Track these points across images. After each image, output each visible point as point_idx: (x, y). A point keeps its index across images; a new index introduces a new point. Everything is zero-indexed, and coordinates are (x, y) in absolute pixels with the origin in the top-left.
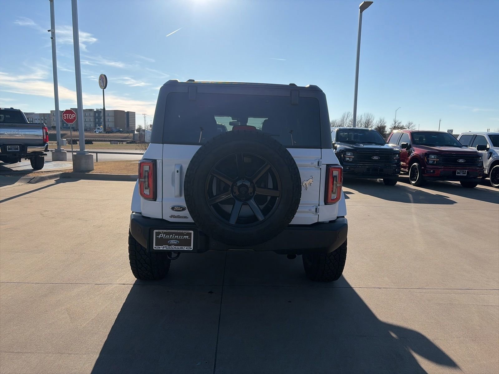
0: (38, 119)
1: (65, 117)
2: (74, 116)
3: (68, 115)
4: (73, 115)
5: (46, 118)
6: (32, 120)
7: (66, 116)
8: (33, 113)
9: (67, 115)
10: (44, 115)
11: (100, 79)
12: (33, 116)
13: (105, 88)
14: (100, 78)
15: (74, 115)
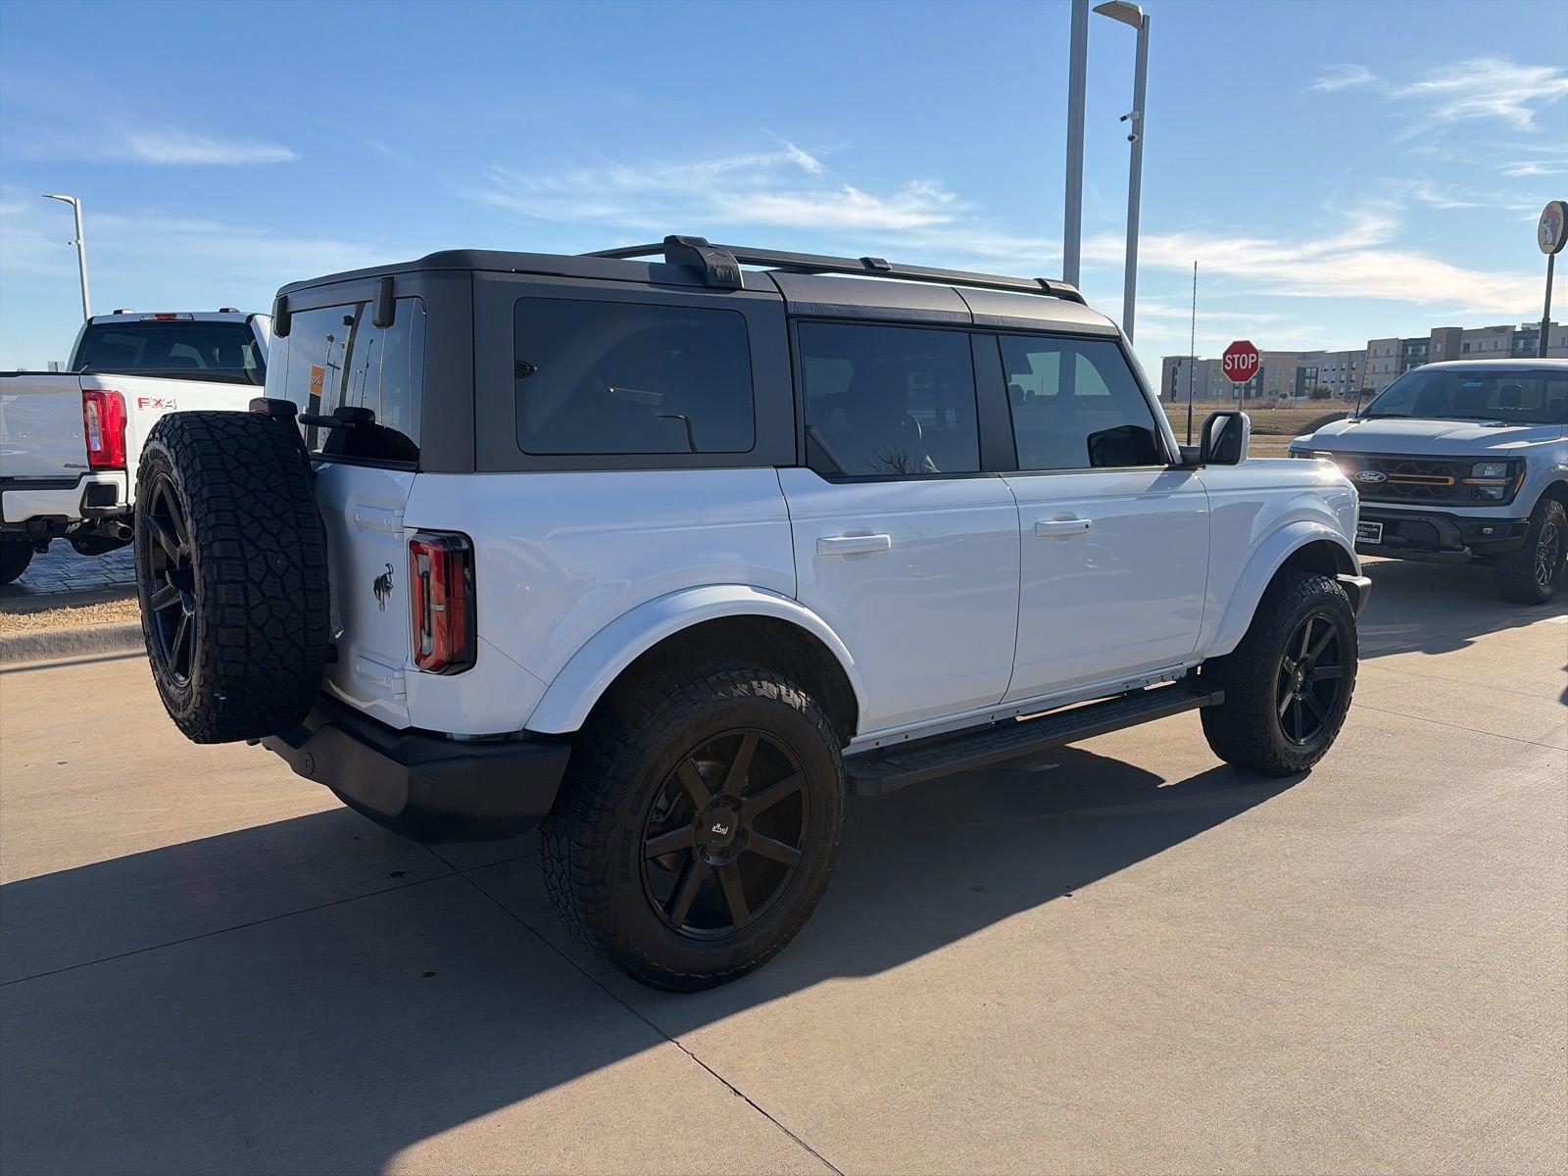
0: (1330, 370)
1: (1229, 365)
2: (1253, 358)
3: (1239, 358)
4: (1251, 355)
5: (1354, 366)
6: (1314, 375)
7: (1233, 360)
8: (1323, 352)
9: (1234, 358)
10: (1350, 355)
11: (1543, 221)
12: (1318, 361)
13: (1557, 250)
14: (1545, 217)
15: (1254, 355)
